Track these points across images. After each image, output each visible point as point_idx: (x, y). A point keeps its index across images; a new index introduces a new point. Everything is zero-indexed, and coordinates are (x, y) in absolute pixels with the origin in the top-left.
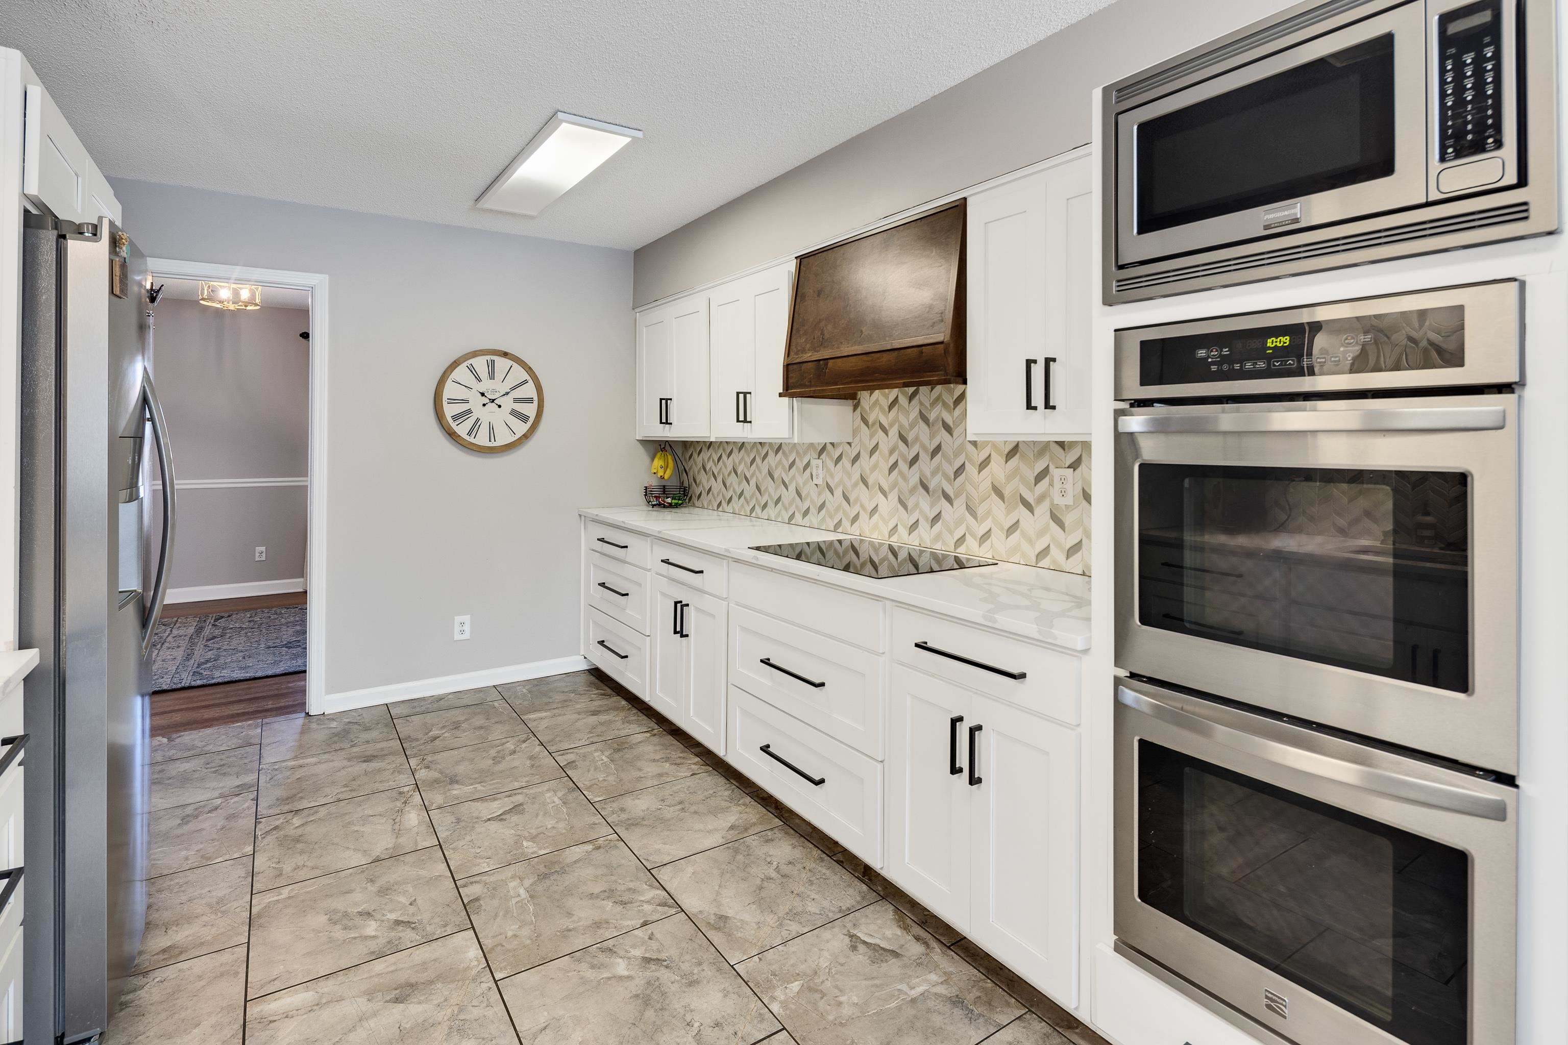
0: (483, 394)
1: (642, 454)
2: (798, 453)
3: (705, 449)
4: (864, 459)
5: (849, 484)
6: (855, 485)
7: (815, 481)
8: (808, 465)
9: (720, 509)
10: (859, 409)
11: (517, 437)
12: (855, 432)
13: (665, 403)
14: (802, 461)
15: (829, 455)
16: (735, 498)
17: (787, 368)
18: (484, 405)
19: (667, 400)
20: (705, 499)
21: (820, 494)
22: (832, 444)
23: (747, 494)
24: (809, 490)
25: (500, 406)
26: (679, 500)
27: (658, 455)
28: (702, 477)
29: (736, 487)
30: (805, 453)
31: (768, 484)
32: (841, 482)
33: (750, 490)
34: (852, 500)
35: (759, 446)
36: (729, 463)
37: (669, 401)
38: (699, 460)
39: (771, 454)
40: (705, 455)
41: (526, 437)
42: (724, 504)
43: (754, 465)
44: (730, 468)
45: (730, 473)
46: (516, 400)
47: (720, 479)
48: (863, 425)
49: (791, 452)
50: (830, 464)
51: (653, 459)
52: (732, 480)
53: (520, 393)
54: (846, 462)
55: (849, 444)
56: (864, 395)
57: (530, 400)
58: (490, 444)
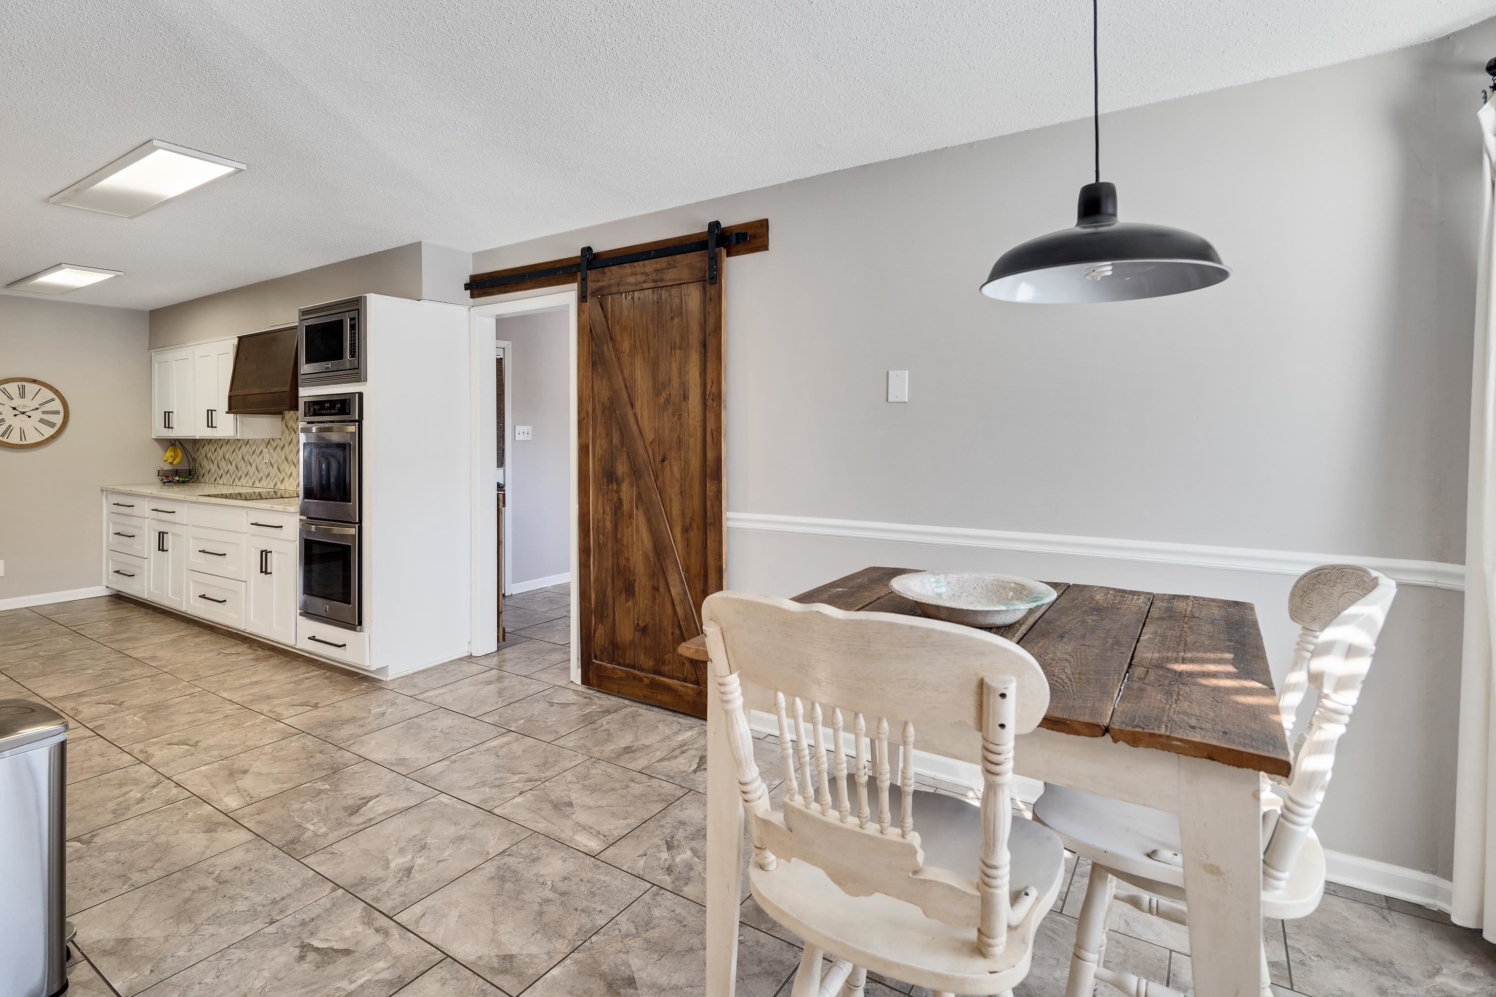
0: (14, 409)
1: (158, 449)
2: (257, 445)
3: (207, 444)
4: (287, 449)
5: (280, 461)
6: (283, 462)
7: (265, 461)
8: (262, 451)
9: (216, 483)
10: (284, 420)
11: (45, 437)
12: (283, 433)
13: (167, 414)
14: (258, 450)
15: (271, 446)
16: (224, 475)
17: (230, 398)
18: (15, 415)
19: (169, 413)
20: (207, 477)
21: (267, 468)
22: (273, 439)
23: (231, 471)
24: (262, 466)
25: (29, 417)
26: (186, 478)
27: (170, 449)
28: (205, 463)
29: (225, 468)
30: (260, 445)
31: (242, 464)
32: (277, 460)
33: (232, 468)
34: (281, 470)
35: (237, 441)
36: (221, 453)
37: (171, 414)
38: (203, 451)
39: (243, 446)
40: (206, 448)
41: (53, 437)
42: (218, 479)
43: (235, 453)
44: (221, 455)
45: (221, 459)
46: (44, 412)
47: (215, 463)
48: (286, 429)
49: (253, 444)
50: (272, 451)
51: (166, 451)
52: (223, 464)
53: (48, 407)
54: (278, 449)
55: (280, 439)
56: (286, 413)
57: (58, 412)
58: (21, 443)
